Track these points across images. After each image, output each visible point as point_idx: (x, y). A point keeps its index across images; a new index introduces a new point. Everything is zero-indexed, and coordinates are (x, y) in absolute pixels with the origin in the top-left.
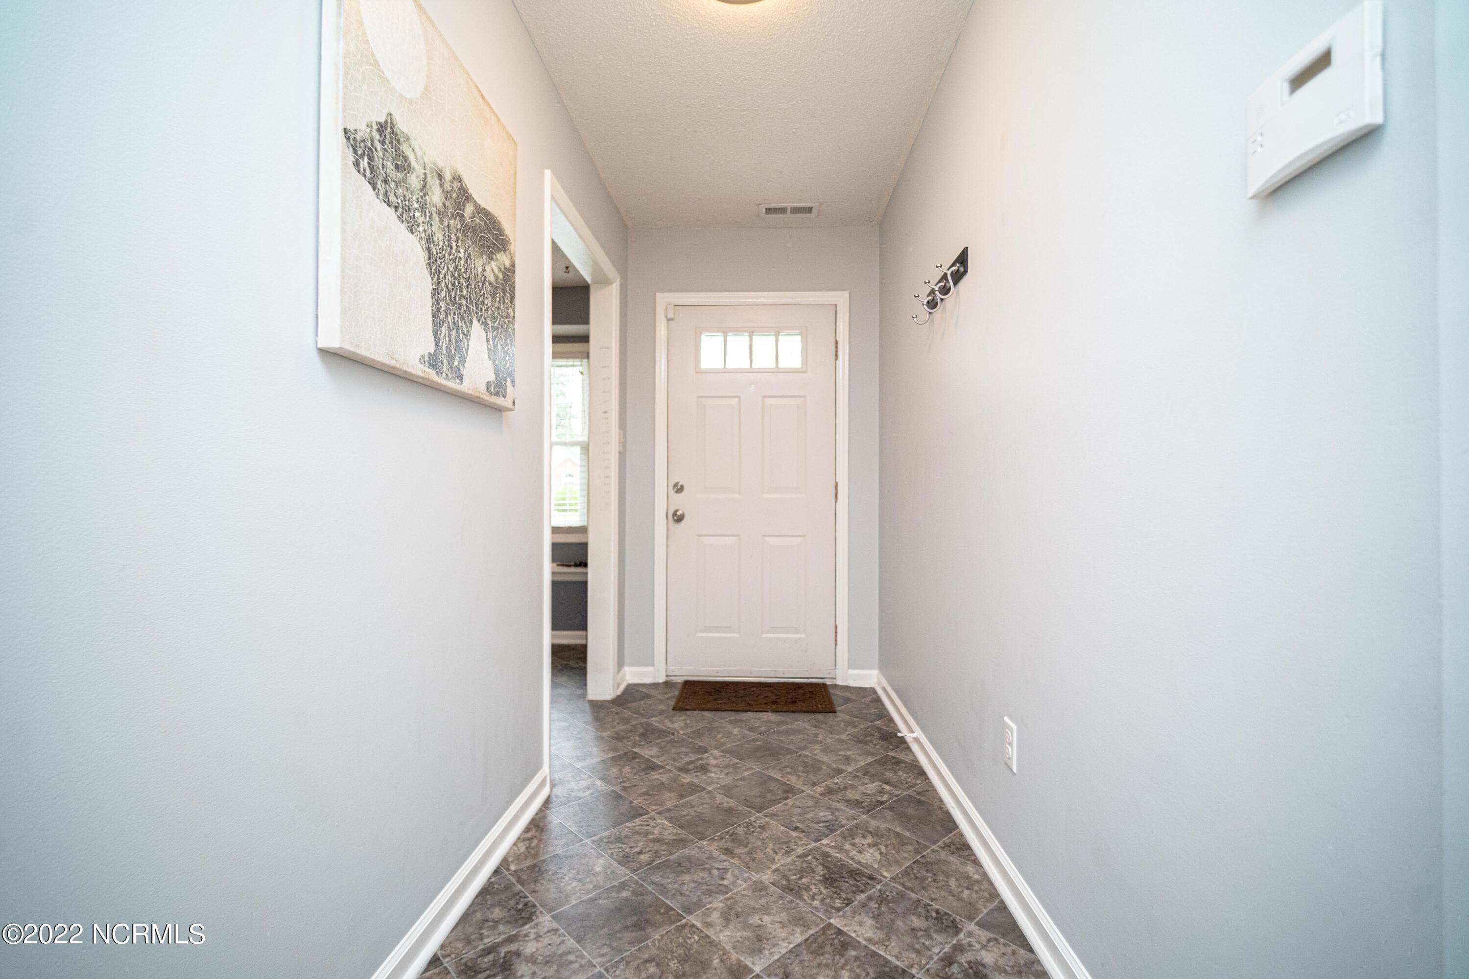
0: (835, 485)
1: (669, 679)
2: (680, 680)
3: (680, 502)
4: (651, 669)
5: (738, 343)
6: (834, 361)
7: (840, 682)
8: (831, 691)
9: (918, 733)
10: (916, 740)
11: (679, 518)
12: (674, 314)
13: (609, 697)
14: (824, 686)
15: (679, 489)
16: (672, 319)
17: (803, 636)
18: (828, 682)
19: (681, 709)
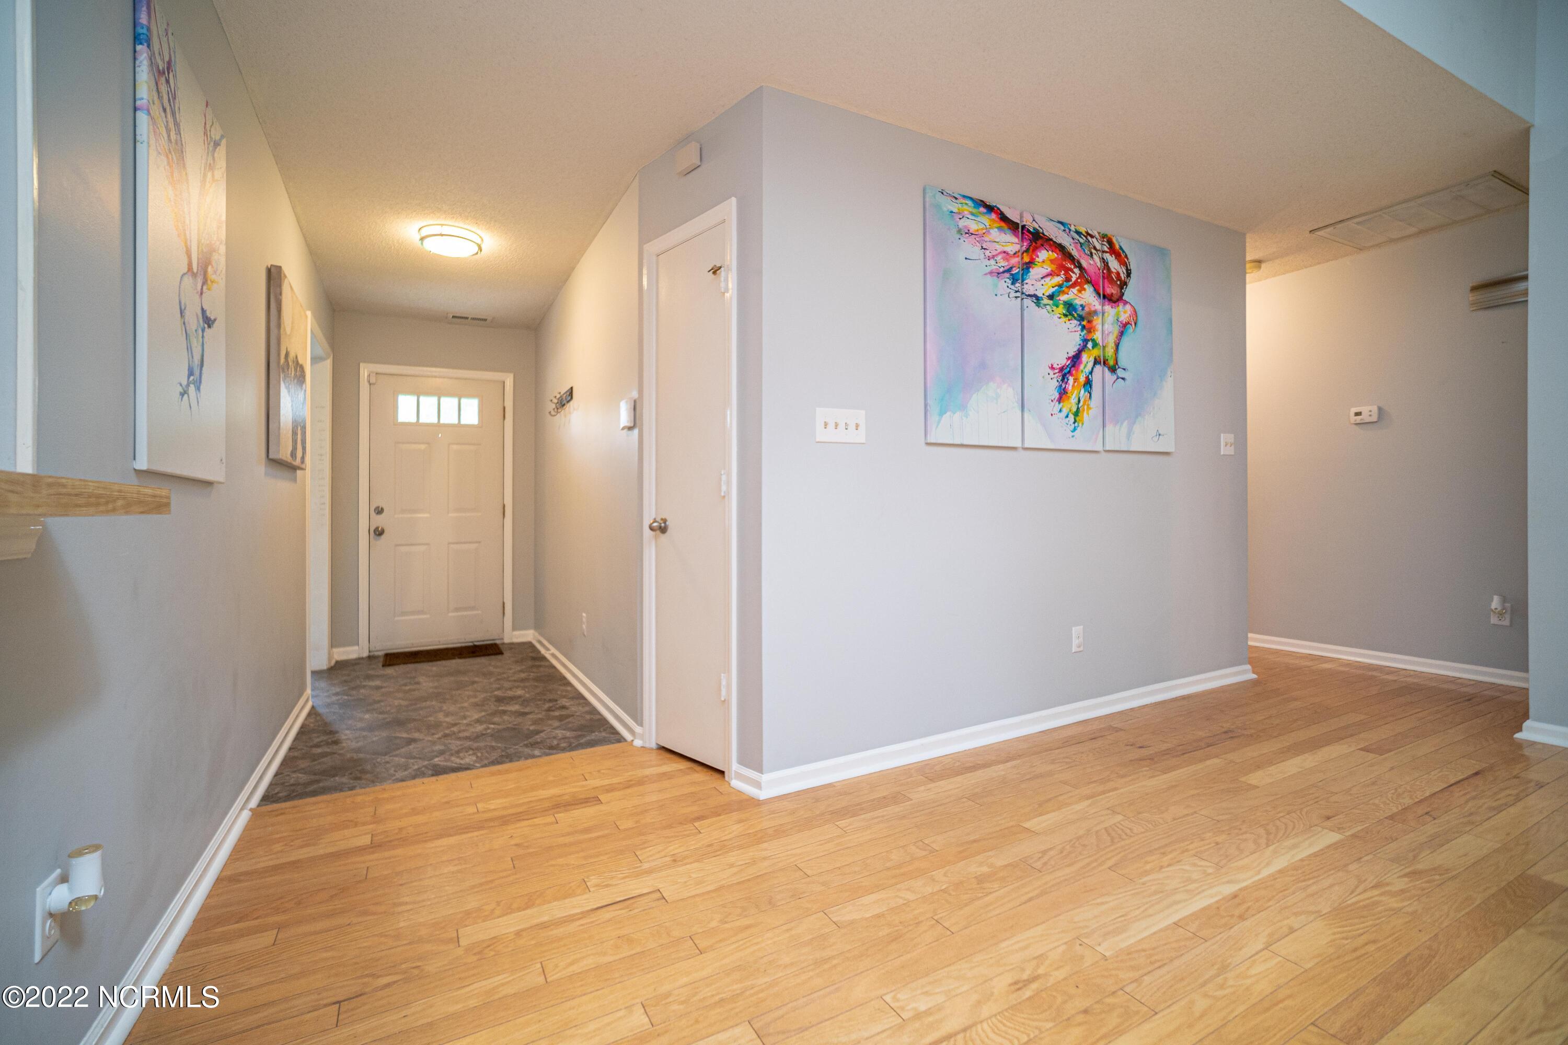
0: (502, 507)
1: (372, 654)
2: (381, 653)
3: (379, 521)
4: (356, 648)
5: (429, 403)
6: (502, 420)
7: (506, 641)
8: (501, 646)
9: (553, 650)
10: (553, 655)
11: (379, 533)
12: (376, 380)
13: (325, 667)
14: (496, 645)
15: (379, 511)
16: (374, 384)
17: (480, 612)
18: (498, 642)
19: (390, 665)
